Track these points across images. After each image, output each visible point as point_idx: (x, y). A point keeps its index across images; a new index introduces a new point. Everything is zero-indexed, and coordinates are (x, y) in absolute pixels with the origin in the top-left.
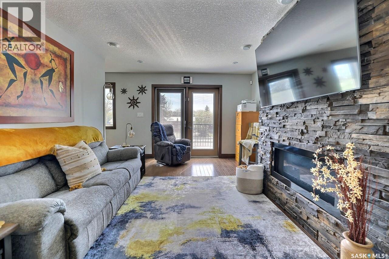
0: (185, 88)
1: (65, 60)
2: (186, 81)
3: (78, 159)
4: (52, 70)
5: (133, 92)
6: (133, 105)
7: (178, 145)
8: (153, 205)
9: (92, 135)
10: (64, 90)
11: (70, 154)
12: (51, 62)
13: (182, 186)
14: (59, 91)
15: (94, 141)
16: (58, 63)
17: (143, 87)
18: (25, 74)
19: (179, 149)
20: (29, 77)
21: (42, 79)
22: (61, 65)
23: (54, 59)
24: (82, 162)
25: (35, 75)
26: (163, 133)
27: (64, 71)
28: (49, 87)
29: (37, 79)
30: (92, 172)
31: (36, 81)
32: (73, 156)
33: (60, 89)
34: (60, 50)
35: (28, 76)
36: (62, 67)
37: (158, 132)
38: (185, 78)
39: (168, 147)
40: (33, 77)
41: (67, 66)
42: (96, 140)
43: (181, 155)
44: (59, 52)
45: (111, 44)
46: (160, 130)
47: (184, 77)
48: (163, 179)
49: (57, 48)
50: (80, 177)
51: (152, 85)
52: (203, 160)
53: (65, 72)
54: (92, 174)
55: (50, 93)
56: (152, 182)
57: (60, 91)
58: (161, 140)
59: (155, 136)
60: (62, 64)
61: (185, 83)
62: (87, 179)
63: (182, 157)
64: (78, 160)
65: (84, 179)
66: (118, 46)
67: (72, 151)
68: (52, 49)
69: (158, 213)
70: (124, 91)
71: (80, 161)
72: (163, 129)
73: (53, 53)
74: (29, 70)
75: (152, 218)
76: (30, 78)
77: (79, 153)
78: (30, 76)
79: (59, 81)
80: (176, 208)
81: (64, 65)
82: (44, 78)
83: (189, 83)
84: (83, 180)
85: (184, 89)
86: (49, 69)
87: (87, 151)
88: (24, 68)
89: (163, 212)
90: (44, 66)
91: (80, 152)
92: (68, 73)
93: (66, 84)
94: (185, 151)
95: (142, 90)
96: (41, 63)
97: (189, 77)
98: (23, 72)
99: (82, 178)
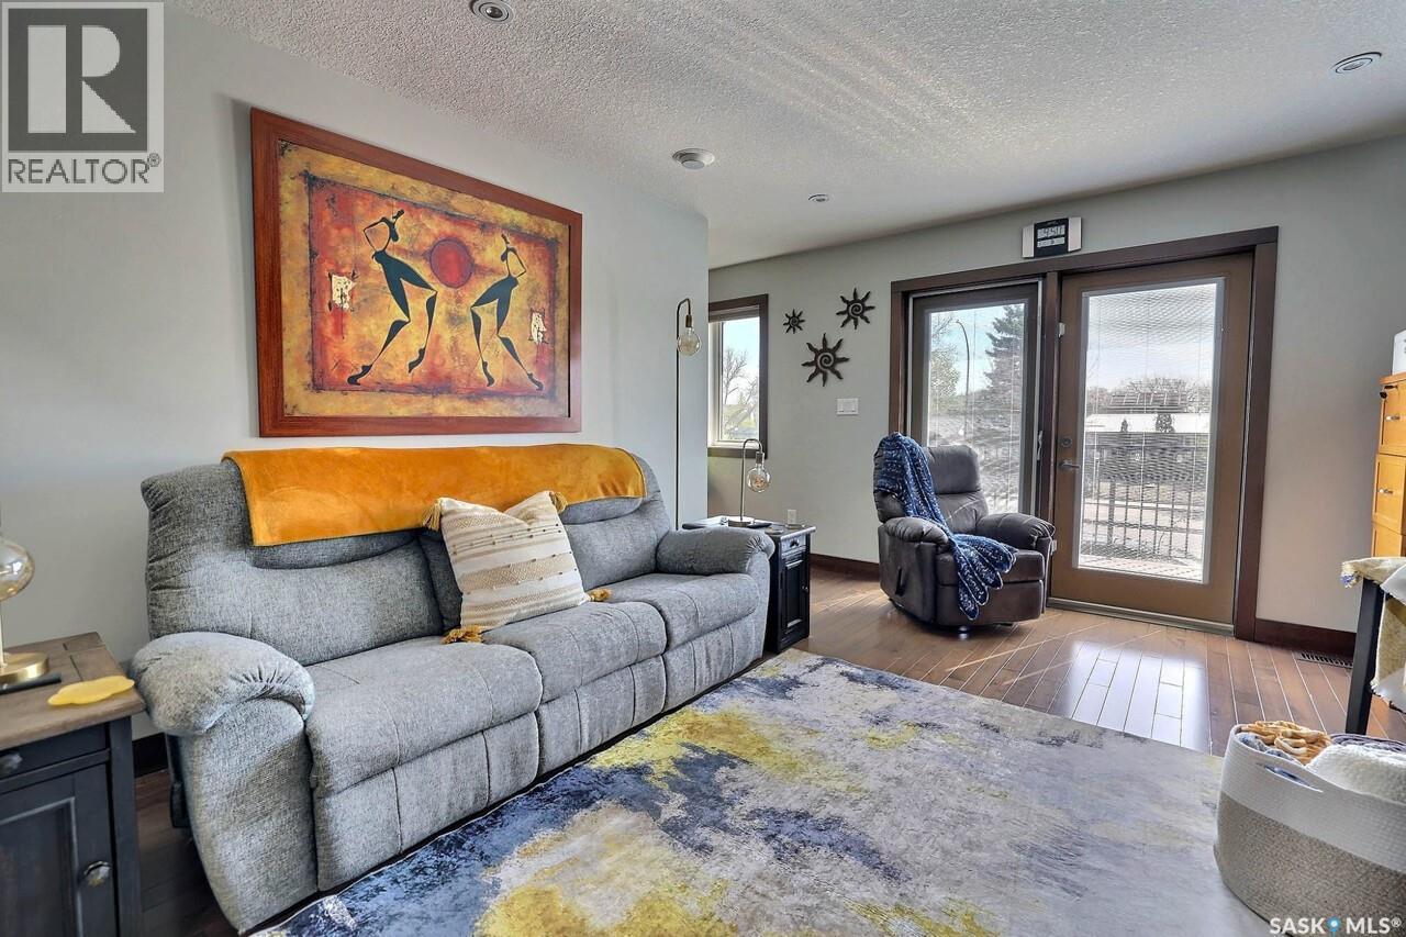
0: (1044, 276)
1: (550, 245)
2: (1048, 243)
3: (491, 547)
4: (511, 282)
5: (824, 323)
6: (822, 371)
7: (972, 541)
8: (721, 774)
9: (600, 476)
10: (547, 336)
11: (470, 529)
12: (504, 257)
13: (909, 735)
14: (531, 340)
15: (602, 496)
16: (529, 257)
17: (860, 298)
18: (431, 304)
19: (971, 559)
20: (440, 308)
21: (477, 310)
22: (538, 263)
23: (516, 247)
24: (501, 559)
25: (459, 301)
26: (919, 482)
27: (546, 279)
28: (498, 329)
29: (465, 312)
30: (532, 597)
31: (459, 318)
32: (478, 535)
33: (535, 335)
34: (534, 217)
35: (439, 306)
36: (542, 267)
37: (896, 475)
38: (1041, 234)
39: (917, 545)
40: (453, 307)
41: (557, 261)
42: (616, 491)
43: (983, 589)
44: (532, 223)
45: (685, 157)
46: (903, 469)
47: (1038, 227)
48: (852, 678)
49: (525, 214)
50: (486, 606)
51: (892, 283)
52: (1140, 630)
53: (552, 281)
54: (533, 603)
55: (502, 348)
56: (802, 679)
57: (535, 339)
58: (905, 513)
59: (885, 494)
60: (540, 260)
61: (1038, 252)
62: (512, 615)
63: (985, 595)
64: (489, 552)
65: (500, 613)
66: (708, 159)
67: (480, 520)
68: (508, 221)
69: (709, 815)
70: (794, 322)
71: (495, 555)
72: (918, 465)
73: (512, 233)
74: (440, 289)
75: (674, 829)
76: (444, 313)
77: (498, 528)
78: (444, 306)
79: (532, 311)
80: (790, 827)
81: (546, 260)
82: (483, 309)
83: (1063, 248)
84: (495, 618)
85: (1037, 283)
86: (498, 279)
87: (527, 526)
88: (427, 287)
89: (728, 821)
90: (482, 271)
91: (504, 527)
92: (562, 282)
93: (552, 317)
94: (1003, 575)
95: (856, 309)
96: (477, 266)
97: (1065, 222)
98: (427, 298)
99: (491, 611)
